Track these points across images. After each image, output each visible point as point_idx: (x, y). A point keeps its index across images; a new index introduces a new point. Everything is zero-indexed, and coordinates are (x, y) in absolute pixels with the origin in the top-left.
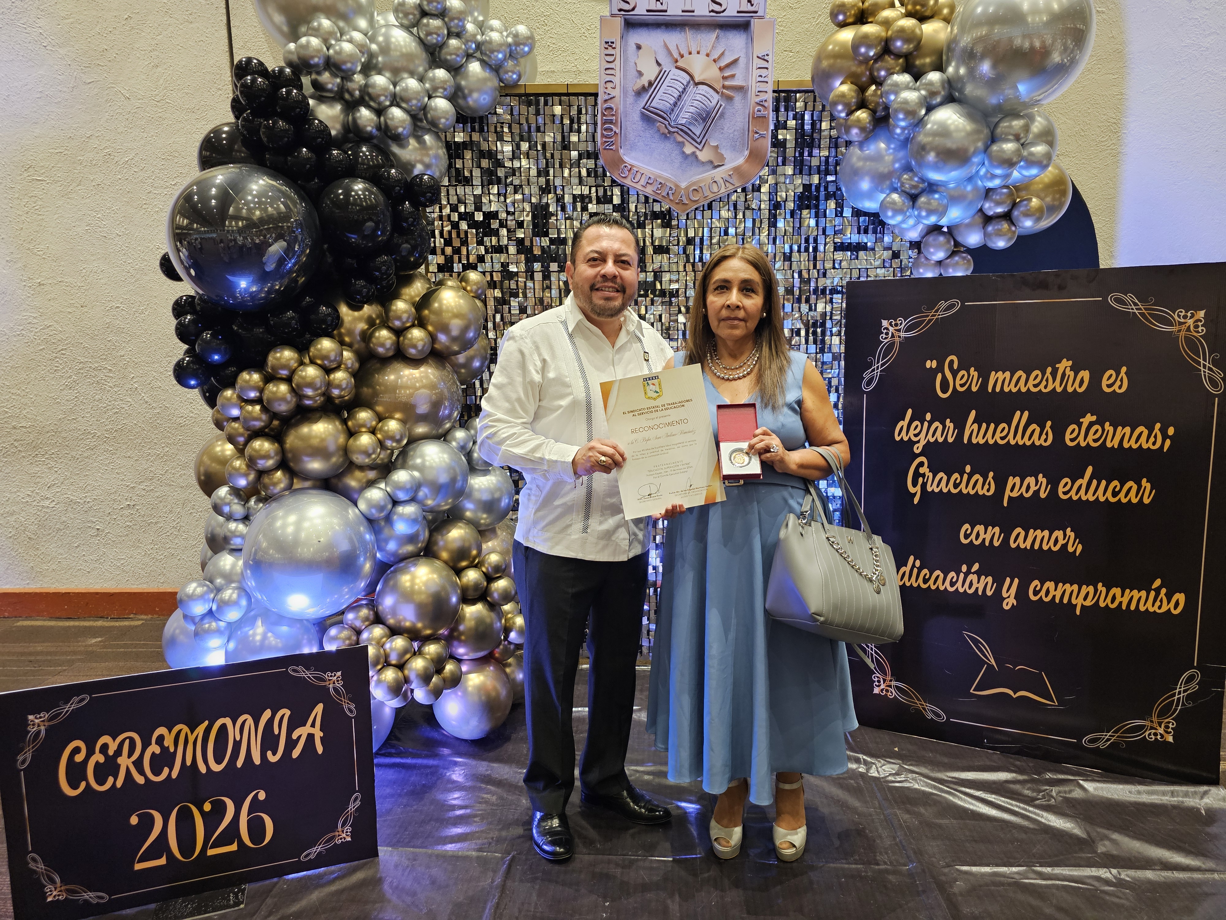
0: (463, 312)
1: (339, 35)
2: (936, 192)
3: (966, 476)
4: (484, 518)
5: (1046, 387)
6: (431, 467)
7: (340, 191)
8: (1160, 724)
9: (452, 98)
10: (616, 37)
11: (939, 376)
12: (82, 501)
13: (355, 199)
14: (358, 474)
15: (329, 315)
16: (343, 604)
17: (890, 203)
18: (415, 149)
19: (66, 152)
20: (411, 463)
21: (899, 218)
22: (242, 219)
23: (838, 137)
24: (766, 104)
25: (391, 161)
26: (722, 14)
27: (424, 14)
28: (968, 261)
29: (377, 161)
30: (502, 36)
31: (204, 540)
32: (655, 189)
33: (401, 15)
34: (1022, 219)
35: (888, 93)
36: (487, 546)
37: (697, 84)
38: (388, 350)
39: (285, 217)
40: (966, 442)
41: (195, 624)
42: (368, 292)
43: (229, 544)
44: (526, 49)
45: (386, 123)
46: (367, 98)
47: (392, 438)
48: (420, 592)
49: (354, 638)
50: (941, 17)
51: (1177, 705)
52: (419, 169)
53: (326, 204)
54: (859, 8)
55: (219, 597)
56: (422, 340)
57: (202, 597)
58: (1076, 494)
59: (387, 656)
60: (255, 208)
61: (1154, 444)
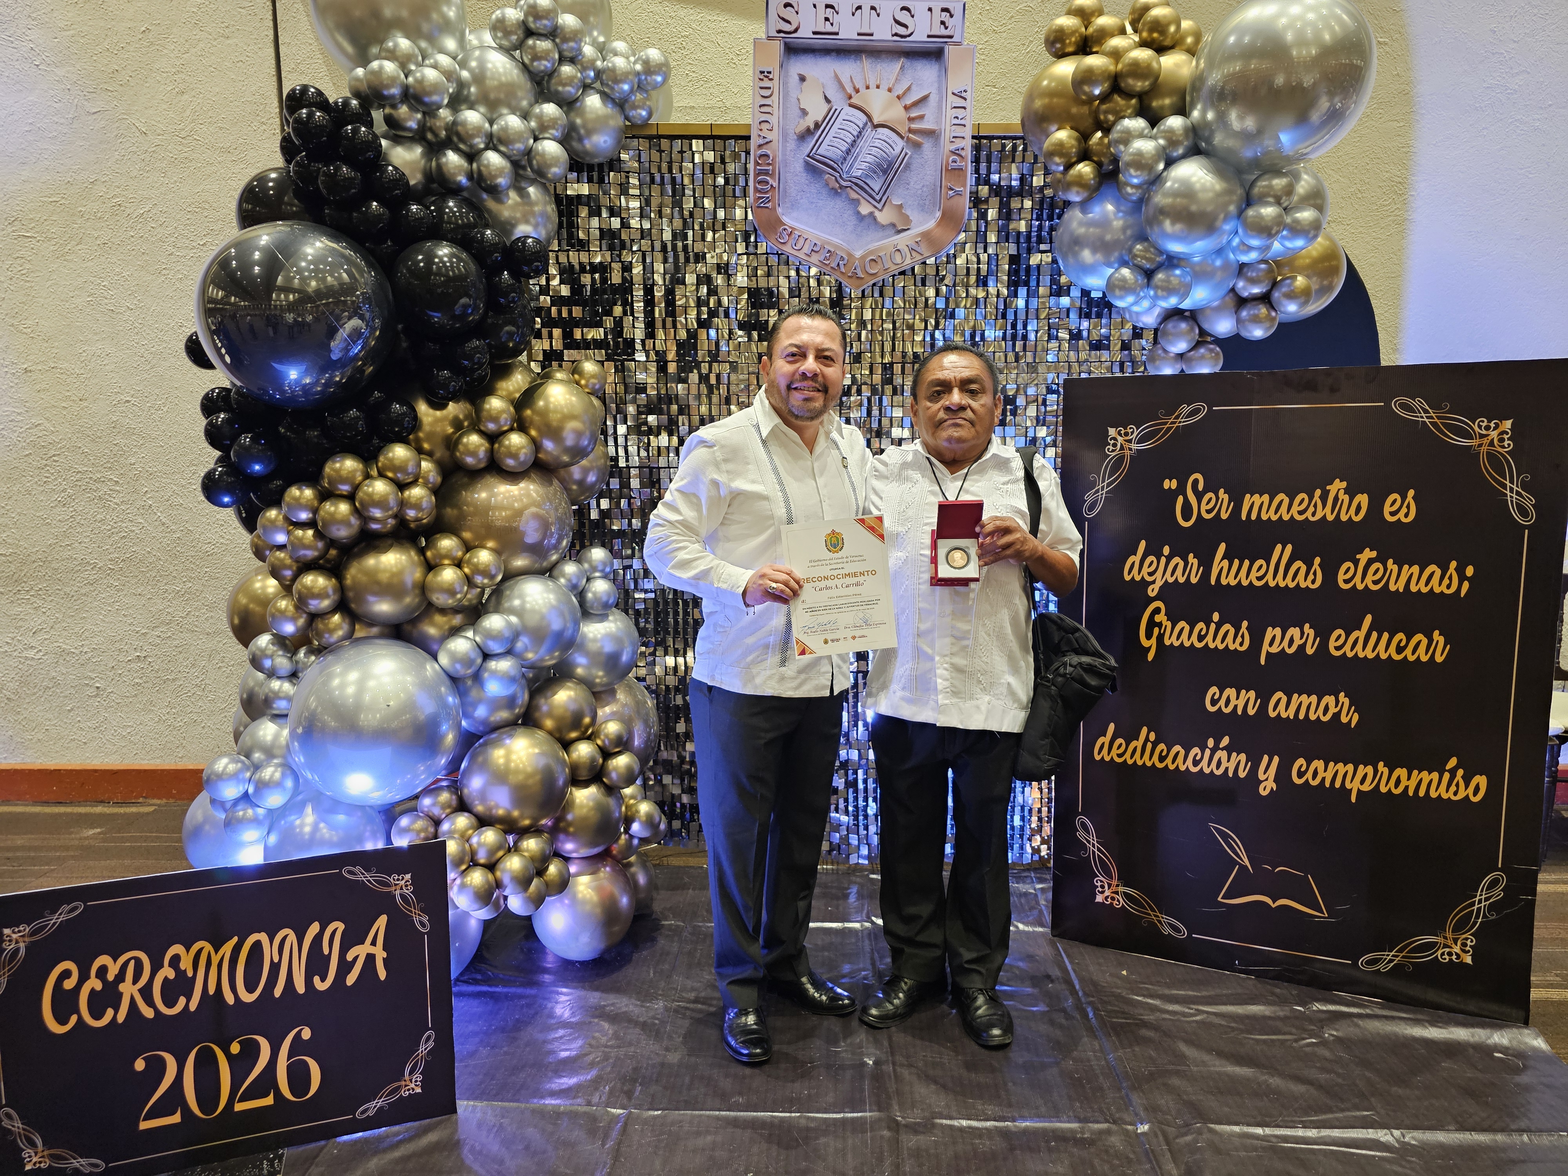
0: (576, 413)
1: (420, 58)
2: (1176, 266)
3: (1213, 627)
4: (600, 676)
5: (1314, 514)
6: (533, 611)
7: (420, 257)
8: (1455, 941)
9: (563, 141)
10: (774, 66)
11: (1180, 499)
12: (77, 652)
13: (439, 268)
14: (439, 619)
15: (404, 414)
16: (417, 786)
17: (1120, 280)
18: (517, 204)
19: (63, 201)
20: (506, 605)
21: (1130, 299)
22: (293, 291)
23: (1054, 196)
24: (963, 153)
25: (486, 219)
26: (908, 39)
27: (530, 33)
28: (1217, 354)
29: (468, 219)
31: (238, 701)
32: (822, 259)
33: (499, 34)
34: (1285, 302)
35: (1116, 142)
36: (604, 711)
37: (876, 127)
38: (479, 460)
39: (347, 289)
40: (1213, 583)
41: (226, 811)
42: (455, 386)
43: (271, 708)
44: (659, 79)
45: (479, 171)
46: (455, 139)
47: (483, 573)
48: (517, 771)
49: (431, 830)
50: (1184, 47)
51: (1477, 917)
53: (402, 272)
54: (1081, 35)
55: (257, 776)
56: (523, 447)
57: (235, 777)
58: (1352, 650)
59: (473, 854)
60: (310, 278)
61: (1449, 587)
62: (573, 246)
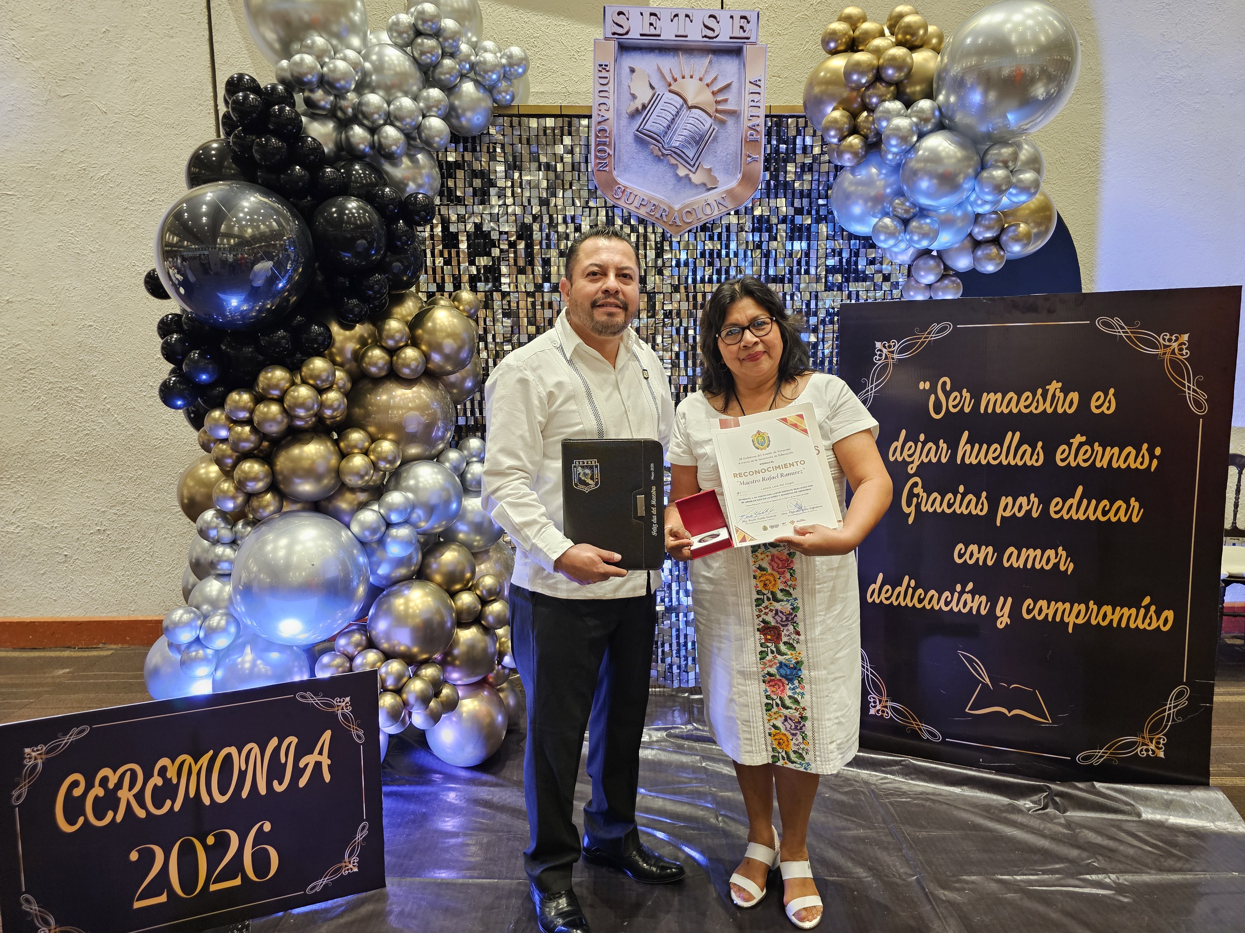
0: (458, 332)
1: (332, 53)
2: (927, 216)
3: (959, 497)
4: (477, 540)
5: (1036, 408)
6: (425, 489)
7: (334, 210)
8: (1151, 740)
9: (446, 118)
10: (610, 60)
11: (933, 397)
12: (49, 527)
13: (348, 217)
14: (349, 496)
15: (321, 334)
16: (335, 629)
17: (882, 227)
18: (409, 168)
19: (39, 166)
20: (404, 484)
21: (891, 242)
22: (234, 236)
23: (829, 162)
24: (758, 129)
25: (385, 179)
26: (715, 40)
27: (419, 33)
28: (958, 284)
29: (371, 179)
30: (497, 57)
31: (187, 565)
32: (648, 211)
33: (395, 34)
34: (1011, 244)
35: (879, 120)
36: (480, 569)
37: (690, 108)
38: (380, 369)
39: (277, 235)
40: (959, 462)
41: (181, 652)
42: (361, 311)
43: (216, 569)
44: (520, 70)
45: (380, 141)
46: (360, 116)
47: (386, 460)
48: (414, 616)
49: (347, 665)
50: (931, 46)
51: (1168, 721)
52: (412, 187)
53: (319, 222)
54: (850, 37)
55: (207, 623)
56: (416, 360)
57: (188, 624)
58: (1068, 514)
59: (381, 683)
60: (247, 226)
61: (1142, 464)
62: (452, 201)
